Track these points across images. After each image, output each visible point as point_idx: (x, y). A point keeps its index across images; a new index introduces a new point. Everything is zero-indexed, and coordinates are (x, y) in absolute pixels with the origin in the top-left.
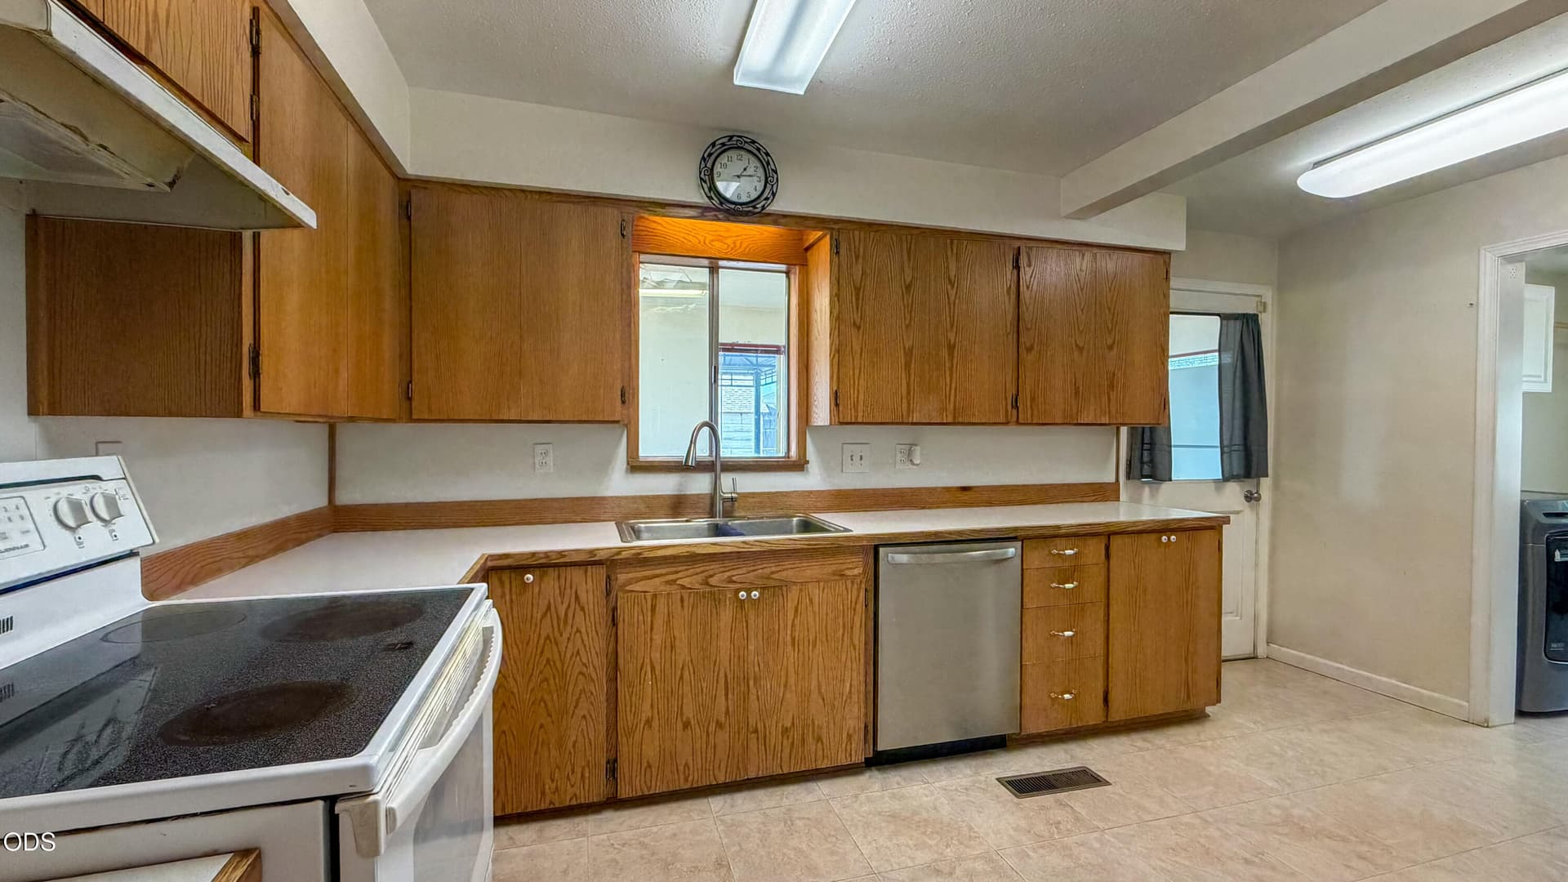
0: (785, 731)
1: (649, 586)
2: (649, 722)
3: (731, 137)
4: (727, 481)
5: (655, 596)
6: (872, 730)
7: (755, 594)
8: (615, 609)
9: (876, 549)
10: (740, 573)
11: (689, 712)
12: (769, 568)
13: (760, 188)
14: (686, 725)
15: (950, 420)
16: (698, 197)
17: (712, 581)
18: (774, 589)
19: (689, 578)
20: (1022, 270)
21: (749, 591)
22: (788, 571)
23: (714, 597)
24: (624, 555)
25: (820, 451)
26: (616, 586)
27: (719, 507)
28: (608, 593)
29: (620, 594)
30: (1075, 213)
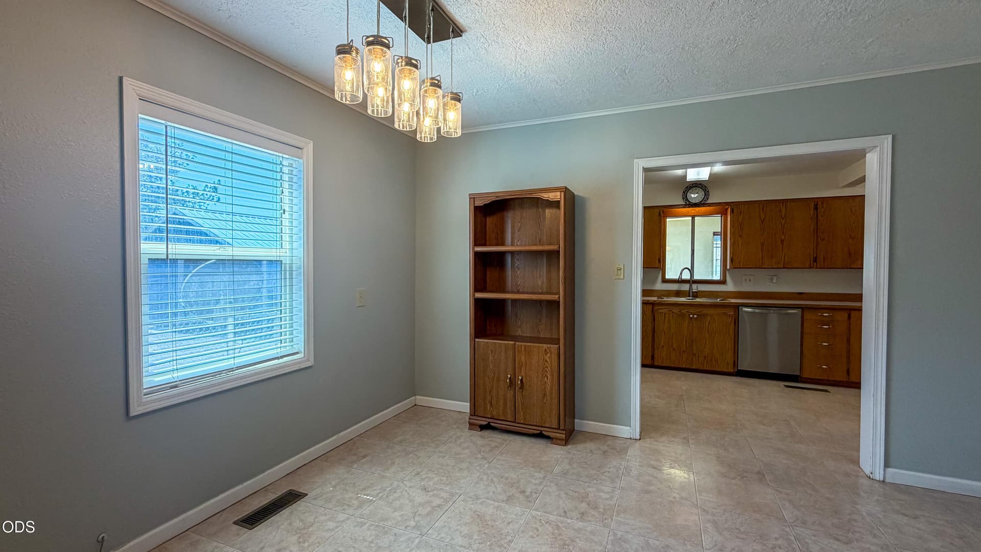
0: (705, 357)
1: (663, 311)
2: (663, 347)
3: (693, 184)
4: (694, 287)
5: (665, 313)
6: (735, 364)
7: (695, 316)
8: (654, 316)
9: (739, 306)
10: (692, 310)
11: (675, 346)
12: (699, 309)
13: (703, 197)
14: (674, 349)
15: (782, 267)
16: (683, 203)
17: (682, 311)
18: (701, 316)
19: (676, 310)
20: (819, 210)
21: (693, 315)
22: (705, 311)
23: (682, 316)
24: (657, 302)
25: (732, 278)
26: (654, 310)
27: (691, 294)
28: (652, 312)
29: (656, 313)
30: (847, 185)
